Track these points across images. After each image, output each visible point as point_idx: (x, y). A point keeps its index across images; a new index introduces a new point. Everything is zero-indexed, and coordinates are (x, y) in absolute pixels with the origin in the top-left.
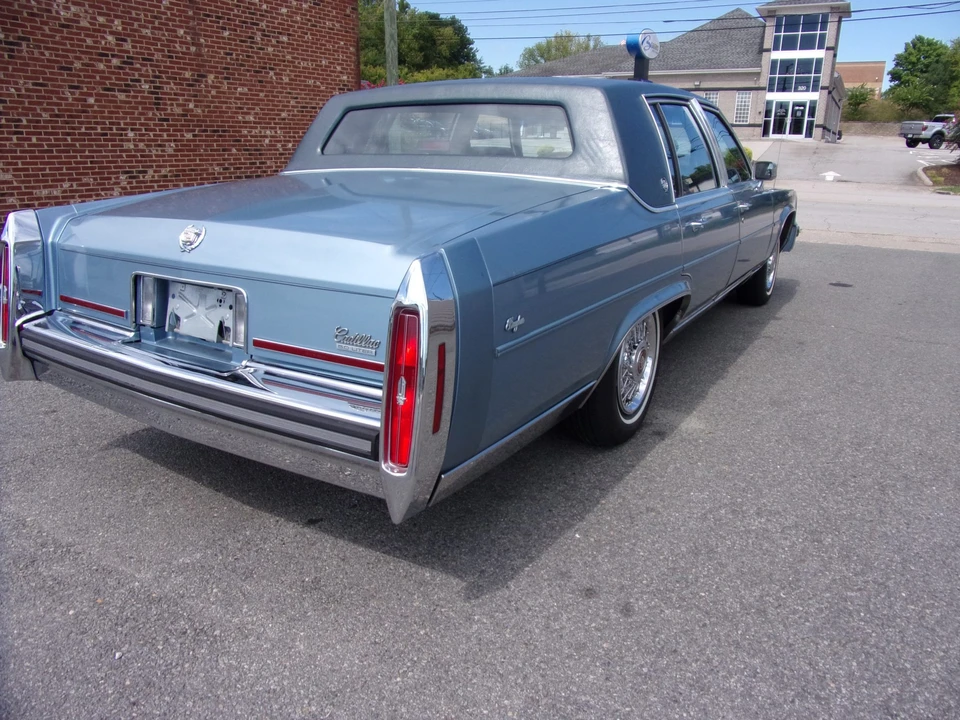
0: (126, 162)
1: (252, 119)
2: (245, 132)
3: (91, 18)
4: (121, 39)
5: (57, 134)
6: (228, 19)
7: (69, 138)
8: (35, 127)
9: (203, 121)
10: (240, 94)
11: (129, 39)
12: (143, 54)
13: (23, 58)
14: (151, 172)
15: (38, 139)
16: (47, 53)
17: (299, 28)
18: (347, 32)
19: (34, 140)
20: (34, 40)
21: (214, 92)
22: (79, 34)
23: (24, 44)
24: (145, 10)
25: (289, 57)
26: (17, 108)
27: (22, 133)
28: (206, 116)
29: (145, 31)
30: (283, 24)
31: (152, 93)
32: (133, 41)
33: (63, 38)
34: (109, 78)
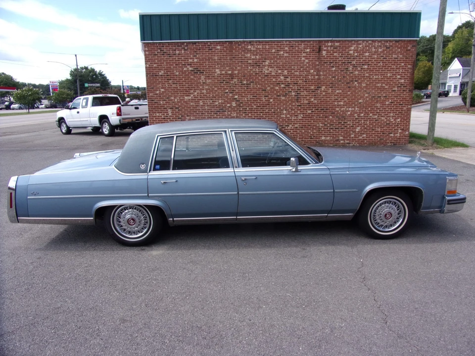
0: (281, 122)
1: (342, 103)
2: (337, 109)
3: (276, 72)
4: (286, 77)
6: (336, 63)
7: (261, 114)
9: (317, 106)
10: (337, 93)
11: (289, 77)
12: (294, 82)
13: (251, 88)
14: (291, 126)
16: (259, 86)
17: (375, 61)
18: (407, 58)
19: (250, 115)
20: (255, 82)
21: (324, 94)
22: (271, 78)
23: (252, 84)
24: (297, 65)
26: (246, 105)
28: (319, 103)
29: (296, 73)
30: (366, 61)
31: (296, 96)
32: (291, 77)
33: (265, 80)
34: (279, 92)
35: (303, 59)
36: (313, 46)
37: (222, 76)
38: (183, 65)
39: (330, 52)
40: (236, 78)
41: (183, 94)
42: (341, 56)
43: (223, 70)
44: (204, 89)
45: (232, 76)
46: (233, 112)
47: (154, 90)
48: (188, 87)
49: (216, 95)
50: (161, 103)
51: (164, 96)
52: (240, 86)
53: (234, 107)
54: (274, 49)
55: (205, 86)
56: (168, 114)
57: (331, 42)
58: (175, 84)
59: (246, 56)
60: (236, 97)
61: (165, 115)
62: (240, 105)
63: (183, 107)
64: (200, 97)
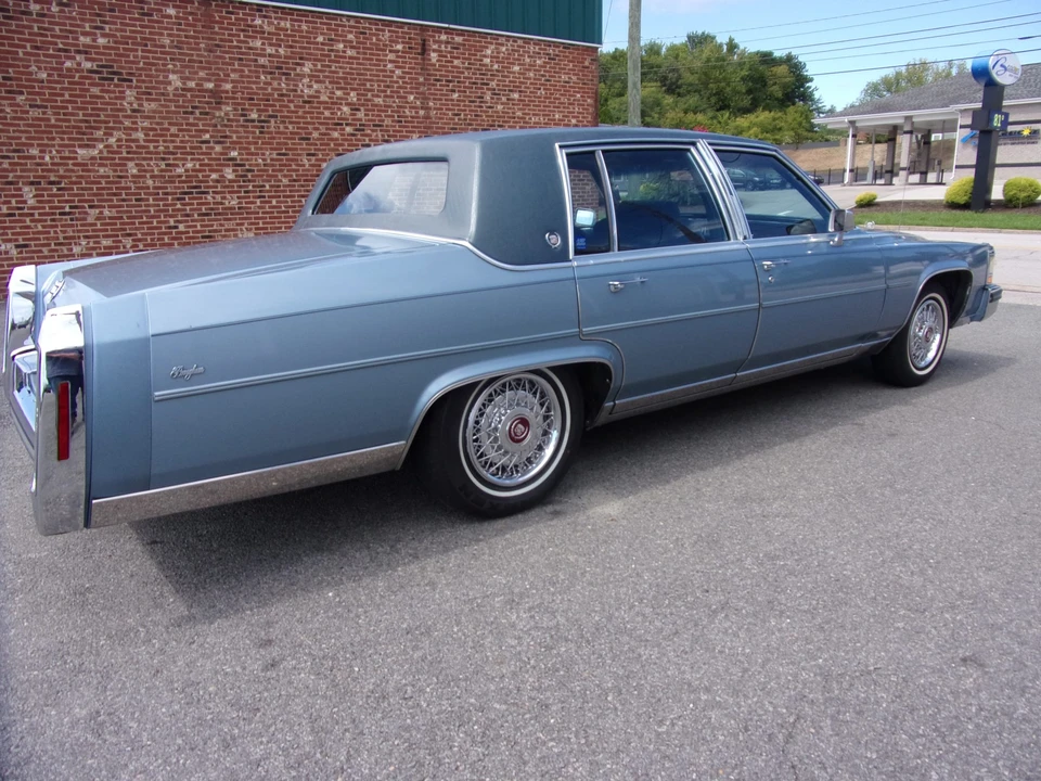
3: (331, 93)
4: (355, 109)
5: (294, 196)
6: (458, 82)
8: (276, 191)
11: (362, 109)
12: (375, 121)
13: (270, 133)
15: (277, 202)
16: (290, 127)
17: (531, 84)
18: (584, 84)
19: (274, 202)
20: (281, 117)
22: (319, 108)
23: (273, 120)
24: (378, 81)
25: (519, 114)
26: (262, 176)
27: (264, 197)
29: (376, 100)
30: (515, 82)
32: (366, 110)
33: (305, 112)
34: (342, 145)
35: (390, 66)
36: (410, 38)
37: (189, 95)
38: (60, 50)
39: (446, 57)
40: (228, 104)
41: (70, 139)
42: (467, 68)
43: (188, 79)
44: (137, 129)
45: (217, 97)
46: (228, 196)
48: (86, 121)
49: (175, 147)
52: (243, 126)
53: (230, 181)
54: (322, 34)
55: (139, 120)
56: (25, 202)
57: (446, 33)
58: (37, 106)
59: (251, 45)
60: (234, 154)
61: (14, 204)
62: (246, 176)
63: (74, 179)
64: (128, 153)
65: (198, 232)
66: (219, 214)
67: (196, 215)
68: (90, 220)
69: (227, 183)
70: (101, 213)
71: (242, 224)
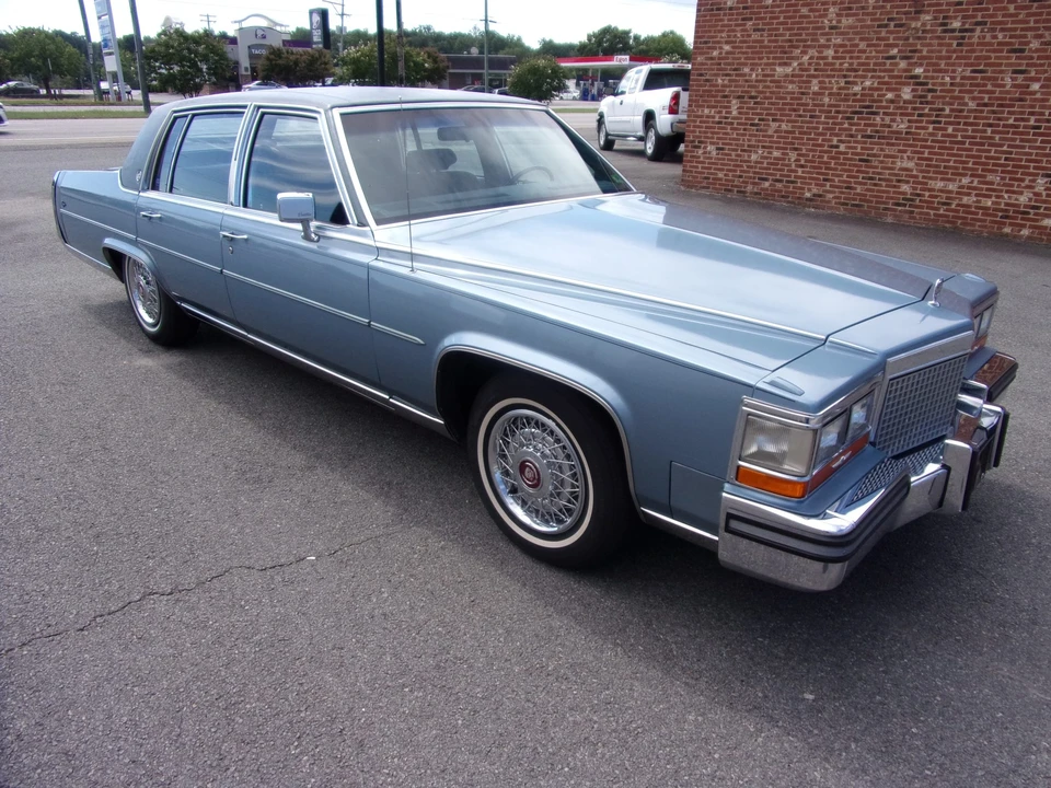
5: (978, 124)
7: (989, 130)
8: (956, 117)
13: (971, 44)
15: (954, 130)
16: (1000, 36)
19: (950, 130)
20: (992, 23)
23: (979, 28)
26: (945, 97)
27: (940, 122)
40: (928, 12)
41: (774, 58)
44: (829, 47)
46: (898, 118)
47: (709, 48)
48: (790, 41)
49: (859, 64)
50: (720, 81)
51: (729, 64)
52: (939, 38)
53: (905, 102)
55: (833, 37)
56: (731, 113)
58: (758, 30)
60: (919, 71)
61: (724, 114)
62: (925, 97)
63: (768, 94)
64: (816, 70)
65: (857, 154)
66: (884, 138)
67: (859, 137)
68: (770, 133)
69: (901, 104)
70: (780, 126)
71: (905, 152)
